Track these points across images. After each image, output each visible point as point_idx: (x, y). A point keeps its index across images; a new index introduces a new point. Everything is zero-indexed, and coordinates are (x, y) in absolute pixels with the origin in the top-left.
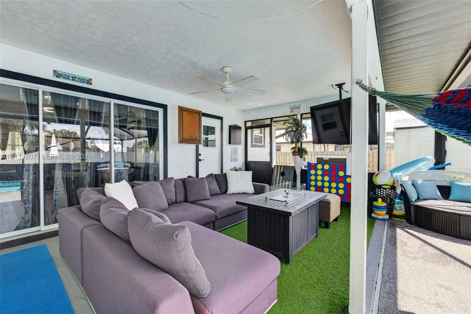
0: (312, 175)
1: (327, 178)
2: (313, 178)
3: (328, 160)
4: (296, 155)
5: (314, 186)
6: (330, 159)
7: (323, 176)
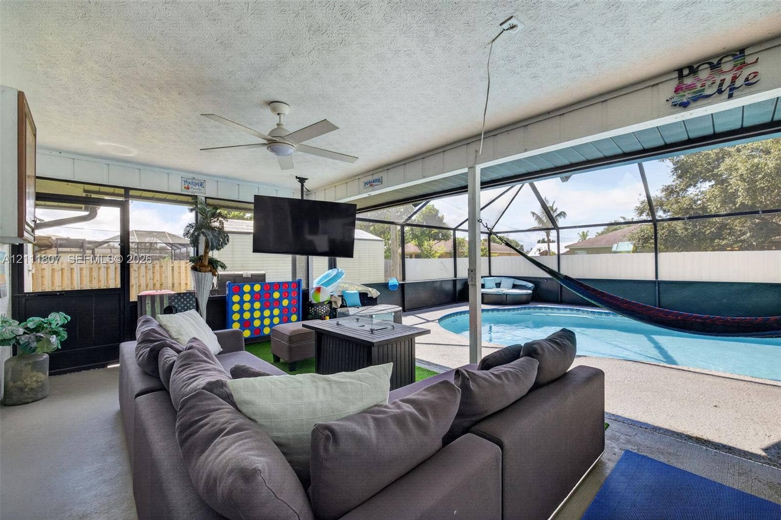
0: (234, 303)
1: (257, 305)
2: (236, 307)
3: (250, 276)
4: (206, 272)
5: (238, 321)
6: (252, 275)
7: (252, 302)
